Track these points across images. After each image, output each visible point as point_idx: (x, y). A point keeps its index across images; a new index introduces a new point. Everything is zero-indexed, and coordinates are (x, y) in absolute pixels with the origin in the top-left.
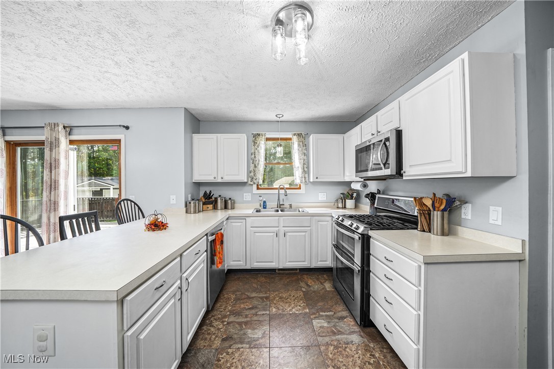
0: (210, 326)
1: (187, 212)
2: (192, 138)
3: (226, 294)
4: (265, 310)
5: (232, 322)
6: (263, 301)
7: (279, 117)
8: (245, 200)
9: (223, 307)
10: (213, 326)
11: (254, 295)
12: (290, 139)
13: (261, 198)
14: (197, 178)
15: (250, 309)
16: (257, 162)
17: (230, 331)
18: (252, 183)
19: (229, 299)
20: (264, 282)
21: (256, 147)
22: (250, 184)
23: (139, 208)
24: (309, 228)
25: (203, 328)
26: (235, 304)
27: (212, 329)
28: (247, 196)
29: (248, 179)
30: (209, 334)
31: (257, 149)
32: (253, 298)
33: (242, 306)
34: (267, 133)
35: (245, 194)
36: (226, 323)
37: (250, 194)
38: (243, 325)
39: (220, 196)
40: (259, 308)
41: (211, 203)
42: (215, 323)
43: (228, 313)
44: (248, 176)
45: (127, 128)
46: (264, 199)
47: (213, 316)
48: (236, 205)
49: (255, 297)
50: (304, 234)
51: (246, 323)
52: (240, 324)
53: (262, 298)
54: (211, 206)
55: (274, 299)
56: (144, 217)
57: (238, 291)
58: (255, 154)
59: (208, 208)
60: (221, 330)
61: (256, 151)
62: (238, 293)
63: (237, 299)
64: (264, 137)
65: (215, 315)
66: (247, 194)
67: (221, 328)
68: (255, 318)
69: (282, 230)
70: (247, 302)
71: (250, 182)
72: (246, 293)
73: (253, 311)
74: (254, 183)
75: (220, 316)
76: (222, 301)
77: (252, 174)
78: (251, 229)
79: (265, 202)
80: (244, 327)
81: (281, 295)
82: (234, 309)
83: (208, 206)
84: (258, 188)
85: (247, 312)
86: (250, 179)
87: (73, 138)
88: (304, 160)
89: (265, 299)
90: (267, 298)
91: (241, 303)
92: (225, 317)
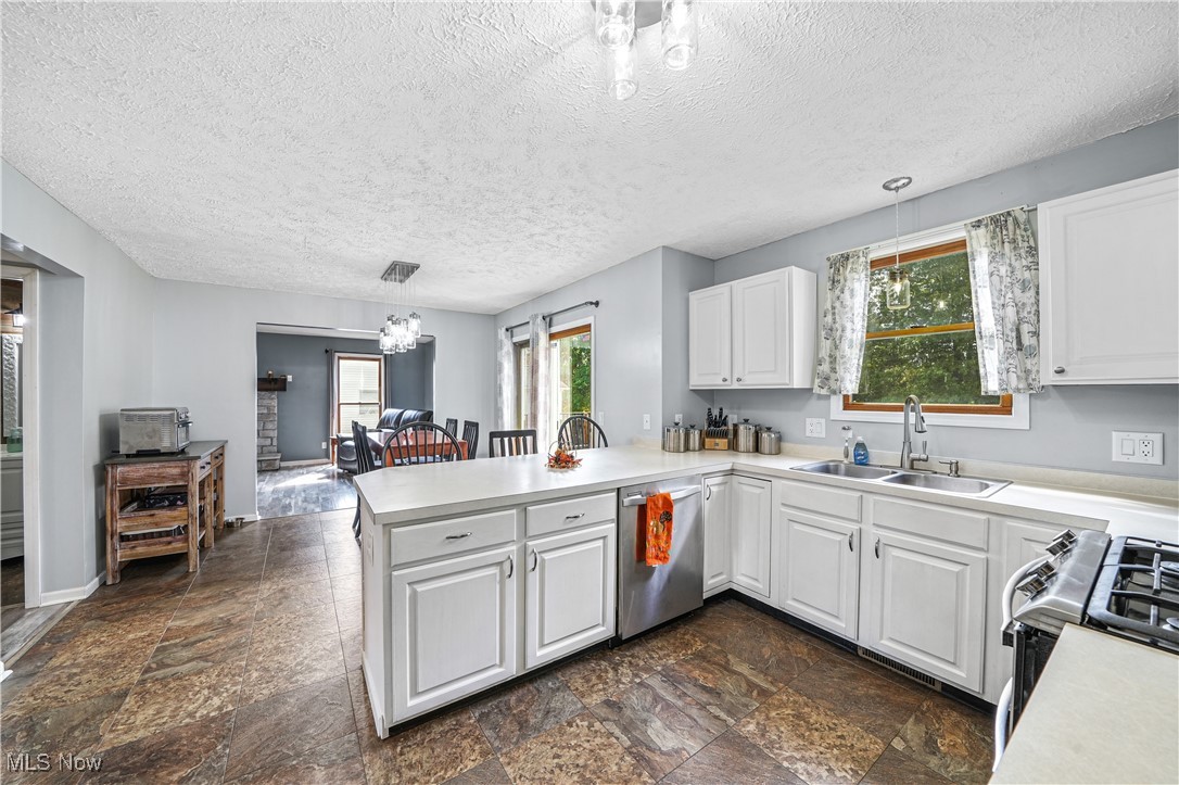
0: (613, 668)
1: (664, 448)
2: (688, 300)
3: (692, 634)
4: (729, 713)
5: (648, 687)
6: (748, 694)
7: (897, 189)
8: (808, 434)
9: (661, 653)
10: (616, 670)
11: (744, 669)
12: (962, 244)
13: (850, 434)
14: (699, 380)
15: (704, 688)
16: (838, 333)
17: (629, 698)
18: (824, 392)
19: (687, 645)
20: (797, 658)
21: (837, 292)
22: (820, 397)
23: (601, 432)
24: (982, 556)
25: (602, 662)
26: (686, 661)
27: (611, 674)
28: (814, 427)
29: (813, 382)
30: (599, 677)
31: (838, 298)
32: (735, 673)
33: (696, 673)
34: (871, 246)
35: (808, 420)
36: (638, 680)
37: (823, 421)
38: (659, 706)
39: (746, 421)
40: (723, 700)
41: (724, 435)
42: (624, 669)
43: (659, 668)
44: (815, 374)
45: (597, 304)
46: (860, 439)
47: (632, 656)
48: (785, 446)
49: (740, 674)
50: (956, 568)
51: (668, 706)
52: (657, 699)
53: (751, 686)
54: (723, 442)
55: (779, 707)
56: (606, 446)
57: (719, 643)
58: (834, 314)
59: (717, 444)
60: (621, 686)
61: (837, 304)
62: (714, 646)
63: (700, 656)
64: (862, 259)
65: (638, 657)
66: (815, 420)
67: (624, 683)
68: (694, 712)
69: (872, 535)
70: (712, 672)
71: (816, 390)
72: (730, 656)
73: (704, 697)
74: (834, 392)
75: (642, 663)
76: (672, 641)
77: (825, 367)
78: (783, 509)
79: (860, 446)
80: (658, 709)
81: (806, 710)
82: (677, 667)
83: (717, 440)
84: (847, 407)
85: (691, 690)
86: (817, 381)
87: (554, 330)
88: (1019, 307)
89: (755, 693)
90: (763, 693)
91: (699, 667)
92: (648, 669)
